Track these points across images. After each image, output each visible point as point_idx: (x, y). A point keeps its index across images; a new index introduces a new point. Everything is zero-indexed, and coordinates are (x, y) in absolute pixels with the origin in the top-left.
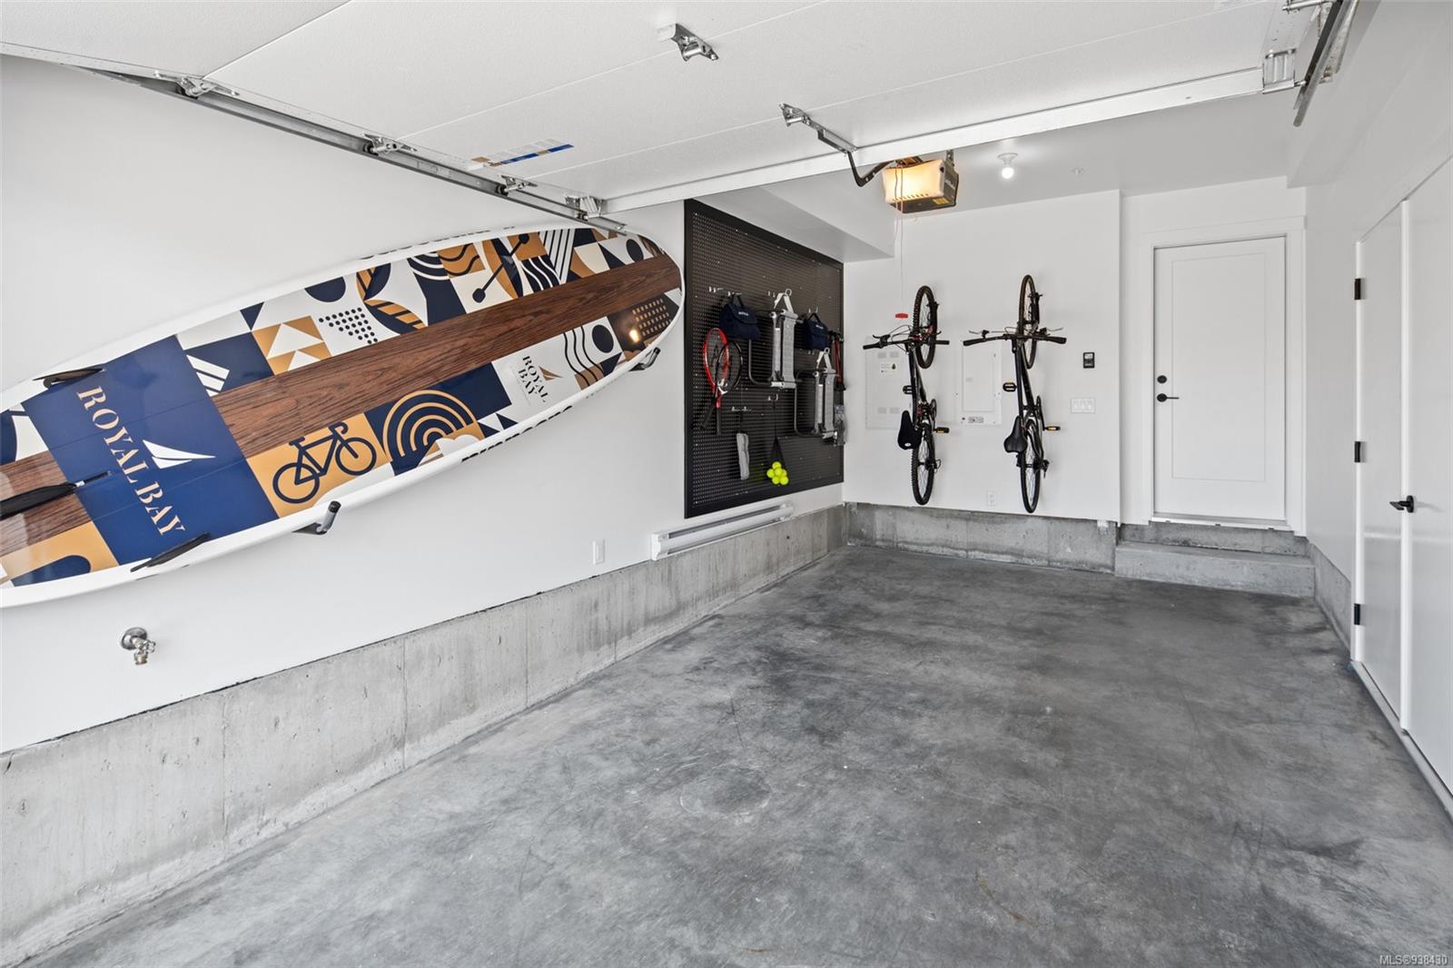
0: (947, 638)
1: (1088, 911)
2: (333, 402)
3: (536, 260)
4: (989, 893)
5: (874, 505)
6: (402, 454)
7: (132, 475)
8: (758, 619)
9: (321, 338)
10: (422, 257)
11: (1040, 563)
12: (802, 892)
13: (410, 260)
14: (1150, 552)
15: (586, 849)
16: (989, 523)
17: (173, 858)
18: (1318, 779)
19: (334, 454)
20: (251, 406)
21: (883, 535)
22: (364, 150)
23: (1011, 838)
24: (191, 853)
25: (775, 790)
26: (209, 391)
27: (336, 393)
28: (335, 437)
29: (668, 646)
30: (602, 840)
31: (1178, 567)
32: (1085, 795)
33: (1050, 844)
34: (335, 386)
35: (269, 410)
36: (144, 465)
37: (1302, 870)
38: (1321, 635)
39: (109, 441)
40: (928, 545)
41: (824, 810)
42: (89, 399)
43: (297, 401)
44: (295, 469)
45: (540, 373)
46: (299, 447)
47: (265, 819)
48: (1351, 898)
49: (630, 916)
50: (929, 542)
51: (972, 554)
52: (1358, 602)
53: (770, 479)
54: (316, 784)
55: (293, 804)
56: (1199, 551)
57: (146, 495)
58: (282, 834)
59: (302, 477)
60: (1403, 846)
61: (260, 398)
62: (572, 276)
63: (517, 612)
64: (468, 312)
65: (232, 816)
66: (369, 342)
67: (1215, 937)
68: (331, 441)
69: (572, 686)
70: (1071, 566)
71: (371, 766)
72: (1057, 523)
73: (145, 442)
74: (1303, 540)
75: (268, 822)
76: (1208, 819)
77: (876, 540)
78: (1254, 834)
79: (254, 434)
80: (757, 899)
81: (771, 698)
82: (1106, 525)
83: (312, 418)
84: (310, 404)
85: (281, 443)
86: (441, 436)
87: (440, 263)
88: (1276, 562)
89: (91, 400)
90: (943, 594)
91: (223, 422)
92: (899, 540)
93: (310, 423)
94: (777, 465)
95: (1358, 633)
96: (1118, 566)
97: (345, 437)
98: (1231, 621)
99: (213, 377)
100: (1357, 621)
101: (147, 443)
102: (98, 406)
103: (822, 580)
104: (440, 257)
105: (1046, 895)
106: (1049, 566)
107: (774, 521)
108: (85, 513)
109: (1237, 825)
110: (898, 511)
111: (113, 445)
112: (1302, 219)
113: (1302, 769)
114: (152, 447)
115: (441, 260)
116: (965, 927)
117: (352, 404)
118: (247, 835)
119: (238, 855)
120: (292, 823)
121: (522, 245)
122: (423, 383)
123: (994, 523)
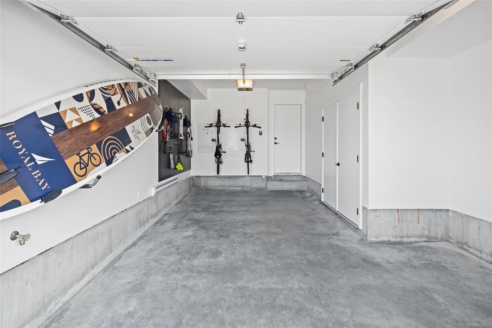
0: (239, 209)
1: (305, 255)
2: (86, 140)
3: (130, 92)
4: (286, 257)
5: (201, 176)
6: (108, 159)
7: (30, 167)
8: (182, 213)
9: (80, 116)
10: (102, 88)
11: (249, 189)
12: (248, 268)
13: (99, 88)
14: (275, 183)
15: (184, 277)
16: (235, 179)
17: (30, 322)
18: (327, 223)
19: (89, 158)
20: (63, 140)
21: (204, 185)
22: (101, 49)
23: (283, 246)
24: (35, 319)
25: (224, 251)
26: (49, 134)
27: (87, 137)
28: (89, 153)
29: (159, 224)
30: (186, 274)
31: (281, 186)
32: (291, 235)
33: (291, 246)
34: (86, 134)
35: (69, 142)
36: (33, 163)
37: (333, 239)
38: (313, 197)
39: (20, 153)
40: (218, 187)
41: (239, 252)
42: (10, 136)
43: (76, 139)
44: (79, 164)
45: (137, 132)
46: (79, 156)
47: (57, 301)
48: (342, 241)
49: (210, 286)
50: (218, 186)
51: (230, 188)
52: (323, 188)
53: (177, 169)
54: (71, 286)
55: (65, 294)
56: (285, 181)
57: (35, 175)
58: (62, 306)
59: (82, 167)
60: (345, 231)
61: (66, 137)
62: (139, 98)
63: (122, 216)
64: (117, 109)
65: (48, 302)
66: (93, 118)
67: (327, 253)
68: (88, 154)
69: (135, 241)
70: (256, 188)
71: (86, 276)
72: (252, 177)
73: (32, 154)
74: (305, 177)
75: (58, 302)
76: (314, 234)
77: (201, 187)
78: (322, 235)
79: (66, 151)
80: (239, 273)
81: (204, 231)
82: (265, 177)
83: (81, 146)
84: (80, 140)
85: (74, 155)
86: (116, 153)
87: (107, 91)
88: (300, 182)
89: (11, 136)
90: (230, 199)
91: (56, 146)
92: (209, 186)
93: (81, 147)
94: (179, 164)
95: (323, 194)
96: (268, 187)
97: (92, 152)
98: (296, 196)
99: (50, 129)
100: (323, 192)
101: (33, 154)
102: (14, 139)
103: (193, 200)
104: (107, 88)
105: (296, 254)
106: (251, 189)
107: (177, 183)
108: (16, 182)
109: (319, 234)
110: (208, 177)
111: (22, 155)
112: (304, 101)
113: (324, 222)
114: (35, 156)
115: (108, 90)
116: (286, 264)
117: (92, 141)
118: (53, 309)
119: (49, 317)
120: (64, 302)
121: (126, 86)
122: (109, 134)
123: (236, 179)
